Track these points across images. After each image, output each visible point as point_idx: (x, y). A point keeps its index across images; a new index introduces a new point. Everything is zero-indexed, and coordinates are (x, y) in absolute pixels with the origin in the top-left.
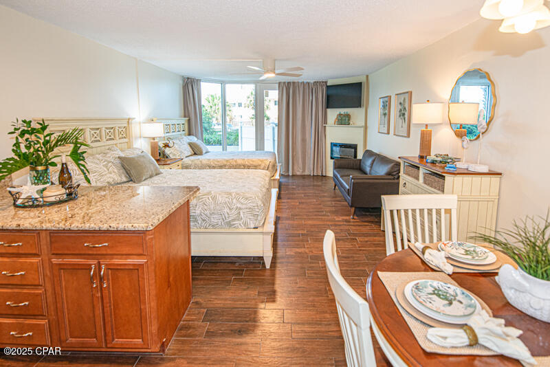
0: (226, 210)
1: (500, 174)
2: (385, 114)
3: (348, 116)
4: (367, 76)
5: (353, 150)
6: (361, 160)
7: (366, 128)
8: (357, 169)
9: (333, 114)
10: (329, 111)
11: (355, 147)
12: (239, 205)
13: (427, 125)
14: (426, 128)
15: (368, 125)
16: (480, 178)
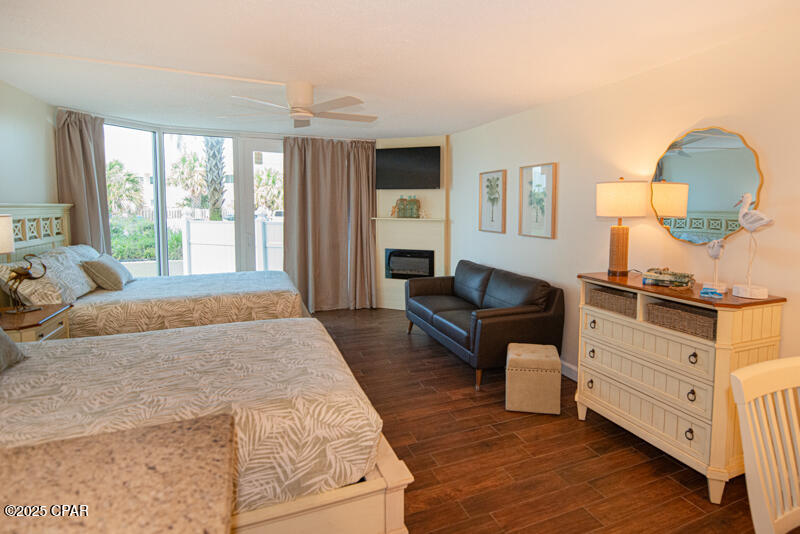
0: (287, 452)
1: (784, 300)
2: (493, 201)
3: (416, 203)
4: (448, 137)
5: (427, 260)
6: (453, 278)
7: (448, 222)
8: (446, 295)
9: (388, 199)
10: (381, 194)
11: (430, 255)
12: (321, 432)
13: (620, 219)
14: (620, 224)
15: (452, 217)
16: (761, 310)
